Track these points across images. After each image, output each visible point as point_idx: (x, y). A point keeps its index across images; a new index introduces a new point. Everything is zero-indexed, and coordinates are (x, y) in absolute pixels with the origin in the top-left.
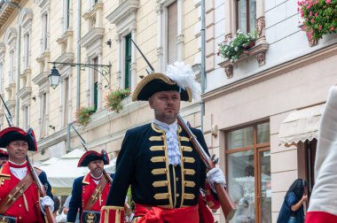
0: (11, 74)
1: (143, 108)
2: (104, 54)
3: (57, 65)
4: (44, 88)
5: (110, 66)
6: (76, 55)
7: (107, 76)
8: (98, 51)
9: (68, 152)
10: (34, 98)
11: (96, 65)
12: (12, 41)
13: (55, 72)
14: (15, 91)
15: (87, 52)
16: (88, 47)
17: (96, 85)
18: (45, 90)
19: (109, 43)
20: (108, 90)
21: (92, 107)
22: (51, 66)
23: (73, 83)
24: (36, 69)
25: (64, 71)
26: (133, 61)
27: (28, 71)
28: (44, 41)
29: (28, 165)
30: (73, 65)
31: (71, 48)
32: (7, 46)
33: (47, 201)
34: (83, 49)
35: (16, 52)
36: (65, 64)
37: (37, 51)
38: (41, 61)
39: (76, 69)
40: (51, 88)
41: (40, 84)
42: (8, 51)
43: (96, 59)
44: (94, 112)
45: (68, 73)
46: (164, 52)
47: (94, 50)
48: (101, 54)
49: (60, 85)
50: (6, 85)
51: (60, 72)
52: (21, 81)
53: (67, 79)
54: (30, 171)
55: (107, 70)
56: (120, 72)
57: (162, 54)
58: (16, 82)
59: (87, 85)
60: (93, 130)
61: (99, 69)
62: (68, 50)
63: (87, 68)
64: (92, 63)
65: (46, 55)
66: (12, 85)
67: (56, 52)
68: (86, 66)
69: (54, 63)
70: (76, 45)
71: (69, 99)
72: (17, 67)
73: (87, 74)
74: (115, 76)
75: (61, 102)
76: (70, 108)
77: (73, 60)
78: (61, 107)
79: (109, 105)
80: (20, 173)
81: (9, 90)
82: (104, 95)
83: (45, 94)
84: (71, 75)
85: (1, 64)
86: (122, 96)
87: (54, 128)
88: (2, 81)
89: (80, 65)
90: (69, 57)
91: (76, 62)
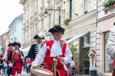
0: (31, 13)
1: (76, 25)
2: (63, 6)
3: (47, 10)
5: (65, 10)
6: (53, 7)
7: (64, 14)
8: (60, 5)
10: (39, 21)
11: (60, 10)
12: (32, 2)
13: (46, 12)
14: (33, 19)
15: (57, 6)
16: (57, 4)
17: (60, 17)
18: (43, 18)
19: (64, 2)
20: (64, 19)
21: (58, 24)
22: (45, 10)
23: (52, 16)
24: (40, 11)
25: (49, 12)
26: (72, 9)
27: (37, 12)
28: (42, 2)
30: (52, 10)
31: (52, 4)
32: (30, 3)
33: (22, 57)
34: (56, 5)
35: (33, 6)
36: (50, 10)
37: (40, 5)
38: (41, 9)
40: (45, 18)
41: (41, 16)
42: (30, 5)
43: (60, 8)
45: (50, 13)
46: (83, 5)
47: (59, 5)
48: (62, 6)
49: (48, 17)
50: (30, 17)
51: (48, 12)
52: (35, 15)
53: (50, 15)
54: (19, 51)
55: (63, 11)
56: (68, 12)
57: (82, 6)
58: (33, 16)
59: (57, 17)
61: (61, 11)
62: (50, 5)
64: (59, 9)
65: (43, 6)
66: (32, 17)
67: (46, 6)
68: (56, 10)
69: (46, 9)
70: (53, 3)
71: (51, 21)
72: (33, 11)
73: (57, 13)
74: (66, 14)
75: (48, 22)
76: (51, 25)
78: (48, 24)
79: (64, 24)
81: (31, 18)
82: (62, 20)
83: (43, 20)
84: (52, 13)
85: (28, 10)
86: (69, 21)
87: (46, 31)
88: (29, 15)
89: (54, 10)
90: (51, 7)
91: (53, 9)
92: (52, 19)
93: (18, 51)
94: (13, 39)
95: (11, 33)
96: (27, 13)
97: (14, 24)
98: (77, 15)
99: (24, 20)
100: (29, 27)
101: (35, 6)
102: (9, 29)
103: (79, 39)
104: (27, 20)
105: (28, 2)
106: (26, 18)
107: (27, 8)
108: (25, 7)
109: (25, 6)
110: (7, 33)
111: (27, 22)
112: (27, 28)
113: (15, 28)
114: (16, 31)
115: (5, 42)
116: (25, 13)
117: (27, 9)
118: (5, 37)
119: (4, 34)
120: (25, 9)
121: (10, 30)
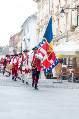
0: (46, 12)
3: (63, 9)
6: (71, 5)
9: (67, 41)
10: (55, 21)
13: (63, 11)
14: (48, 18)
15: (75, 4)
16: (75, 2)
17: (78, 16)
18: (59, 18)
21: (76, 25)
22: (61, 9)
23: (69, 15)
24: (56, 10)
25: (66, 11)
27: (53, 11)
30: (69, 9)
31: (69, 2)
34: (73, 3)
35: (48, 4)
36: (66, 8)
37: (56, 3)
38: (58, 7)
39: (70, 10)
40: (61, 17)
41: (57, 16)
42: (45, 3)
43: (78, 6)
44: (77, 26)
45: (67, 12)
47: (78, 3)
50: (45, 16)
51: (64, 11)
52: (50, 14)
53: (67, 14)
58: (48, 15)
59: (74, 16)
60: (76, 33)
62: (68, 3)
64: (77, 8)
65: (59, 5)
66: (47, 16)
67: (63, 4)
68: (74, 9)
69: (62, 8)
71: (68, 21)
72: (49, 9)
73: (75, 12)
75: (65, 23)
76: (68, 25)
77: (69, 7)
78: (65, 24)
81: (45, 18)
83: (59, 19)
84: (69, 12)
85: (43, 8)
87: (62, 32)
88: (43, 14)
89: (72, 8)
90: (68, 5)
91: (70, 7)
92: (69, 19)
94: (26, 40)
95: (23, 33)
96: (41, 12)
97: (26, 24)
99: (37, 19)
100: (43, 27)
101: (51, 4)
102: (22, 29)
104: (41, 19)
106: (40, 17)
107: (41, 6)
108: (40, 5)
109: (39, 4)
110: (20, 34)
111: (42, 21)
112: (41, 28)
113: (28, 28)
114: (29, 31)
115: (17, 43)
116: (39, 12)
117: (41, 8)
118: (16, 38)
119: (16, 35)
120: (39, 7)
121: (22, 30)
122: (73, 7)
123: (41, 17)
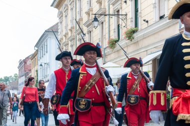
0: (71, 21)
1: (145, 38)
2: (123, 8)
3: (97, 16)
4: (90, 28)
5: (126, 15)
6: (107, 10)
7: (125, 21)
8: (119, 7)
9: (104, 64)
11: (118, 15)
12: (71, 3)
13: (96, 19)
14: (74, 31)
15: (113, 7)
16: (113, 4)
17: (119, 26)
18: (91, 29)
19: (126, 2)
20: (126, 29)
21: (116, 38)
22: (94, 16)
23: (106, 25)
24: (85, 18)
25: (101, 19)
26: (139, 12)
27: (81, 19)
28: (89, 3)
29: (97, 66)
30: (106, 15)
31: (104, 6)
32: (69, 5)
33: (110, 88)
34: (111, 6)
35: (74, 9)
36: (101, 15)
37: (85, 8)
38: (88, 13)
39: (107, 17)
40: (94, 29)
41: (88, 26)
42: (69, 8)
43: (118, 11)
44: (118, 41)
45: (103, 20)
46: (157, 5)
47: (117, 6)
48: (121, 8)
49: (99, 27)
50: (69, 27)
51: (99, 19)
53: (102, 23)
54: (98, 70)
55: (124, 17)
56: (132, 18)
57: (156, 7)
58: (75, 26)
59: (114, 26)
60: (118, 51)
61: (120, 17)
62: (102, 7)
63: (113, 17)
64: (116, 13)
65: (91, 10)
66: (72, 28)
67: (96, 8)
68: (113, 15)
69: (95, 14)
70: (107, 4)
71: (104, 34)
72: (75, 17)
73: (114, 20)
74: (129, 21)
75: (100, 36)
76: (104, 40)
77: (105, 12)
78: (100, 39)
79: (126, 37)
80: (92, 71)
81: (71, 30)
82: (123, 31)
83: (90, 32)
84: (105, 21)
85: (66, 16)
86: (134, 32)
88: (67, 25)
89: (109, 15)
90: (103, 10)
91: (107, 13)
92: (106, 31)
93: (95, 68)
94: (43, 64)
95: (39, 55)
96: (64, 23)
97: (43, 40)
98: (147, 22)
99: (59, 34)
100: (68, 44)
101: (78, 10)
102: (36, 49)
103: (151, 62)
104: (64, 33)
105: (66, 3)
106: (62, 31)
107: (64, 14)
108: (61, 13)
109: (61, 10)
110: (34, 56)
111: (65, 36)
112: (65, 46)
113: (46, 46)
114: (47, 52)
115: (30, 70)
116: (61, 23)
117: (64, 16)
118: (29, 62)
119: (28, 58)
120: (60, 15)
121: (37, 51)
122: (111, 13)
123: (64, 29)
